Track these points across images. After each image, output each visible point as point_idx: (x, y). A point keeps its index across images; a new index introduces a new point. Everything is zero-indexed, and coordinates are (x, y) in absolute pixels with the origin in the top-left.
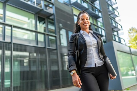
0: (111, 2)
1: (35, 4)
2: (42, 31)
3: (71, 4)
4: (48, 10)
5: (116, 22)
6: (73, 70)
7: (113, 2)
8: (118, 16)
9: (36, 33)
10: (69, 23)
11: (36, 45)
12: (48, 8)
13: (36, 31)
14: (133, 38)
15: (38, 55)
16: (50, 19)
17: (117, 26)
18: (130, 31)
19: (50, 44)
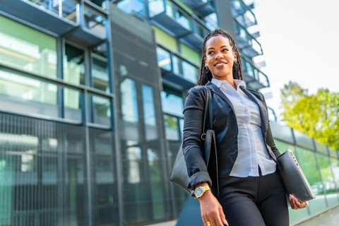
0: (244, 20)
1: (60, 12)
2: (76, 82)
3: (150, 19)
4: (93, 29)
5: (254, 68)
6: (202, 183)
7: (249, 19)
8: (260, 52)
9: (61, 87)
10: (143, 63)
11: (59, 116)
12: (91, 24)
13: (59, 80)
14: (292, 107)
15: (63, 143)
16: (96, 52)
17: (256, 78)
18: (286, 92)
19: (96, 117)
